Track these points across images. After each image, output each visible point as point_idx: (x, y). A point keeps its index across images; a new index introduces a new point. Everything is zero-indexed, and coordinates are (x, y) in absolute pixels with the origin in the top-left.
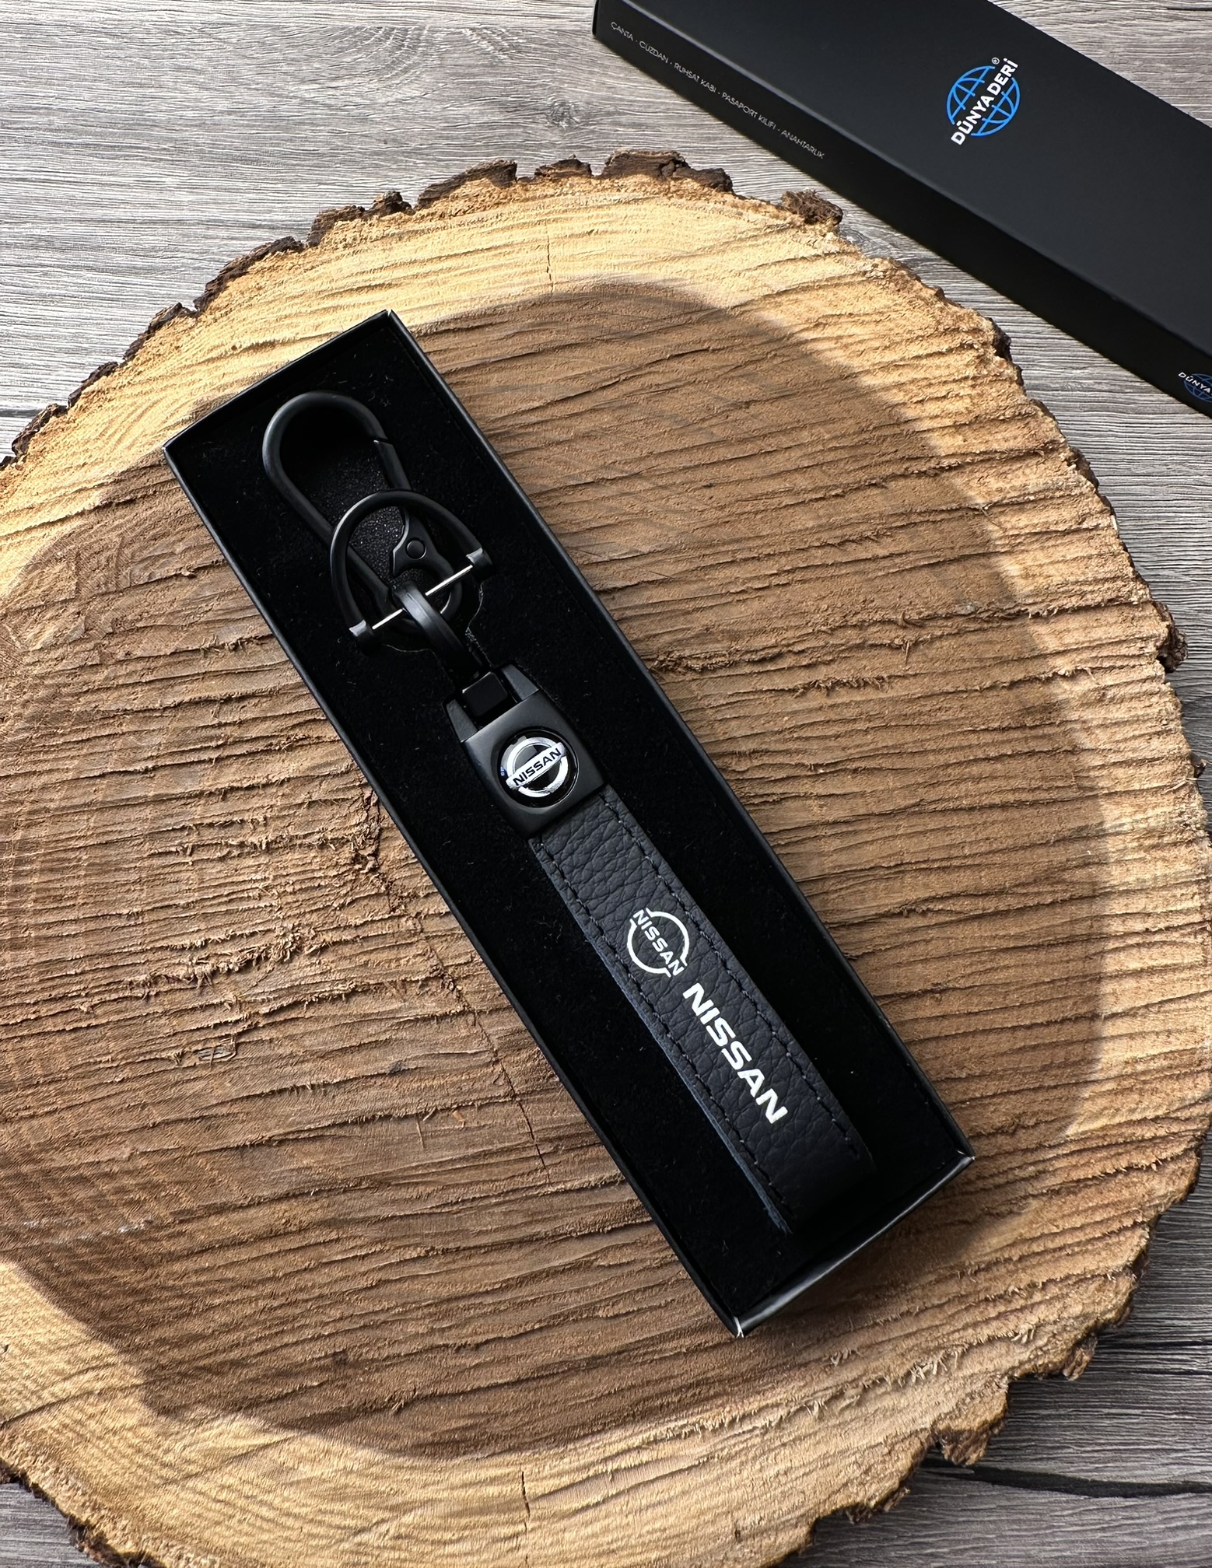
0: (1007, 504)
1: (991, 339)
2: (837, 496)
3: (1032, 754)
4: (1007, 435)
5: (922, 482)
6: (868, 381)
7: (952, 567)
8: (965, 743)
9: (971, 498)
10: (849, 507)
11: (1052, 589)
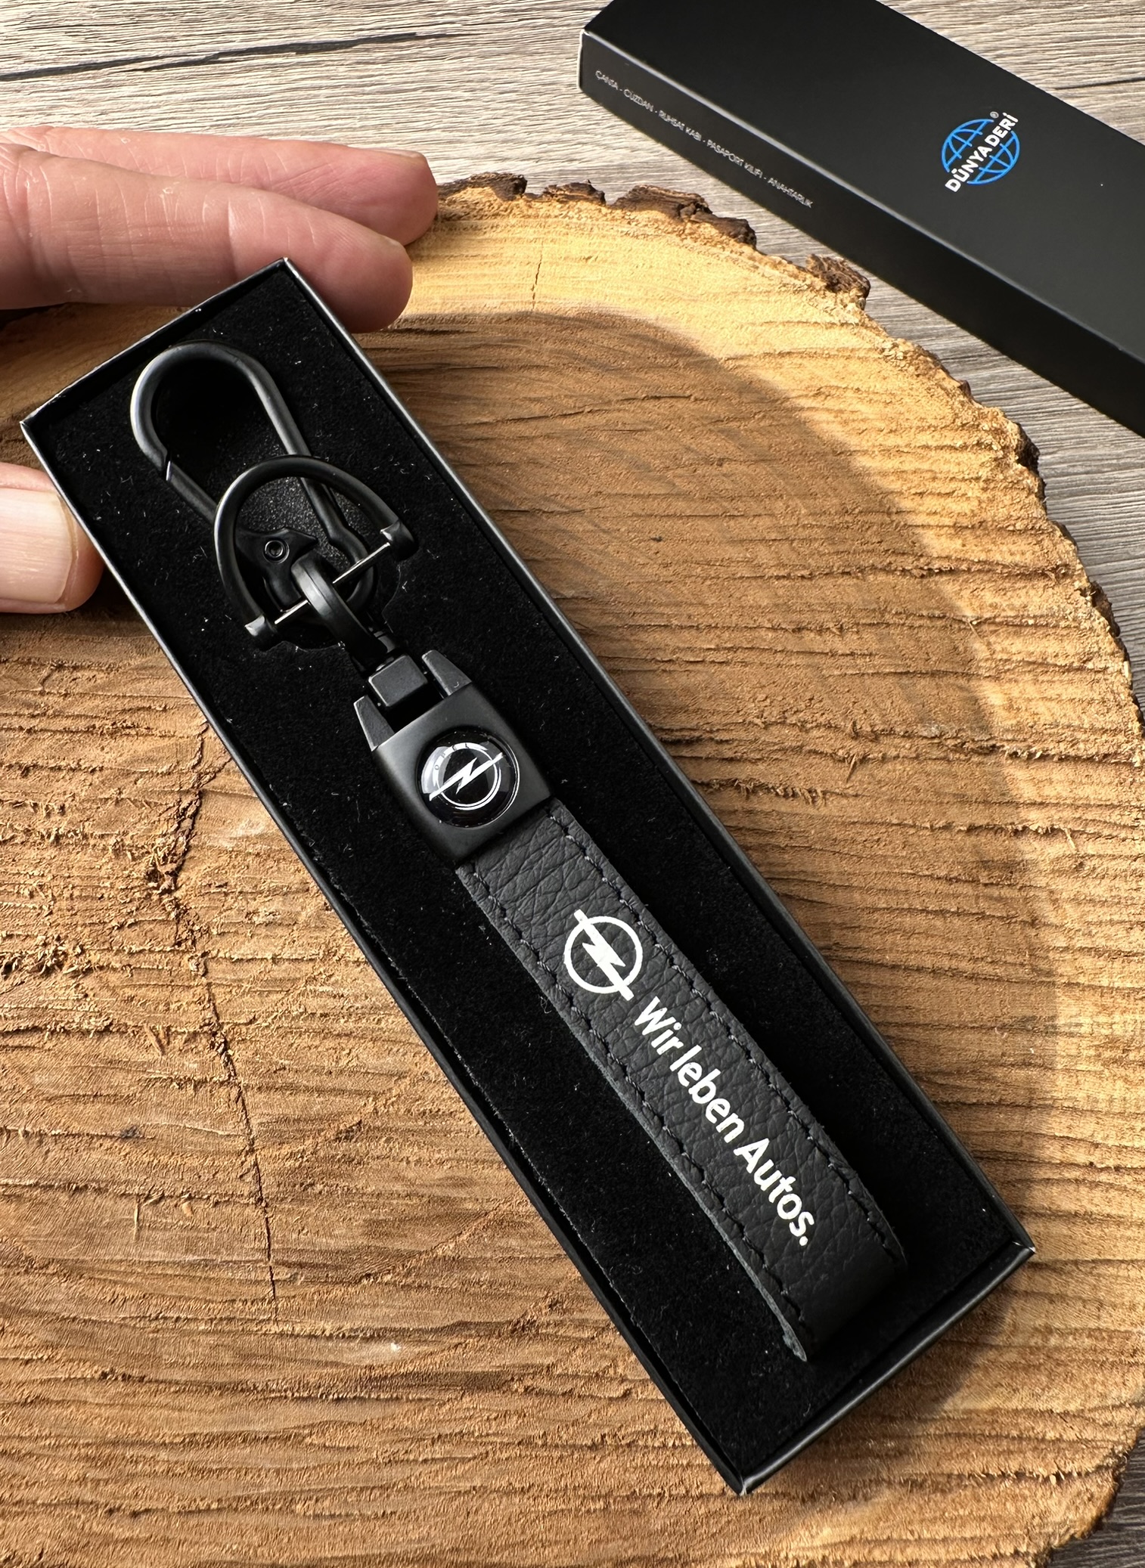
0: (1001, 624)
1: (1014, 444)
2: (803, 577)
3: (982, 916)
4: (1014, 548)
5: (905, 581)
6: (862, 462)
7: (923, 682)
8: (903, 888)
9: (958, 608)
10: (816, 592)
11: (1039, 728)
